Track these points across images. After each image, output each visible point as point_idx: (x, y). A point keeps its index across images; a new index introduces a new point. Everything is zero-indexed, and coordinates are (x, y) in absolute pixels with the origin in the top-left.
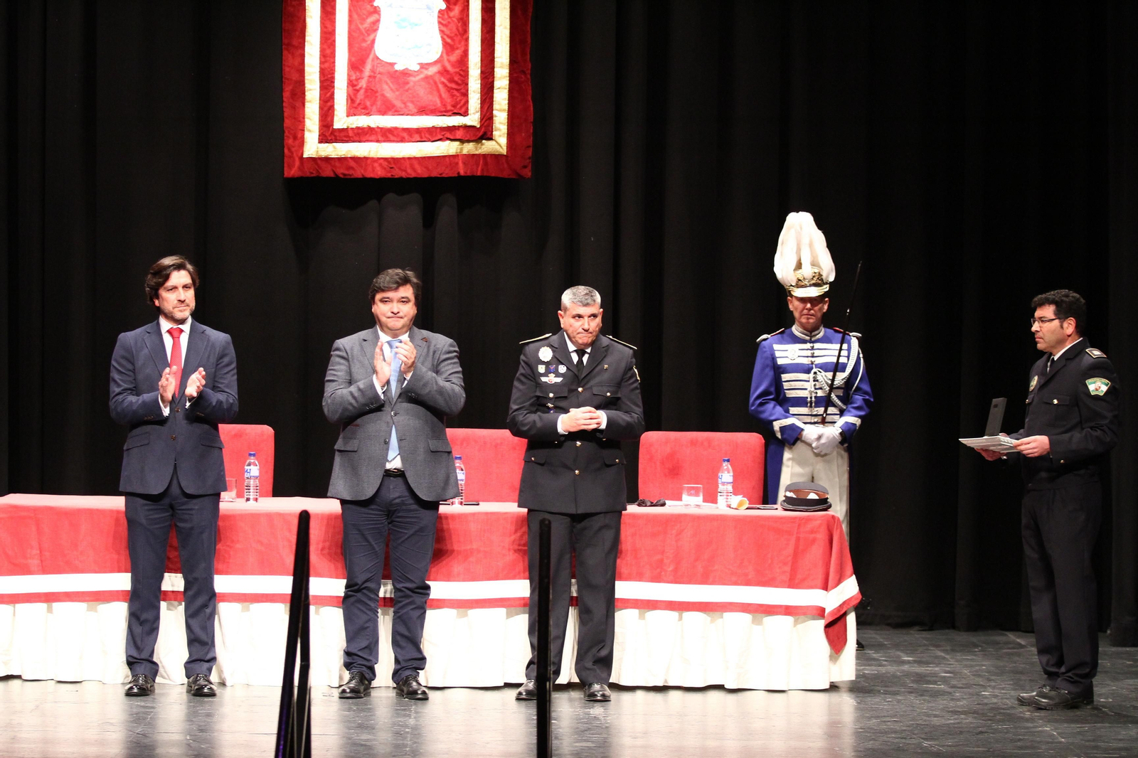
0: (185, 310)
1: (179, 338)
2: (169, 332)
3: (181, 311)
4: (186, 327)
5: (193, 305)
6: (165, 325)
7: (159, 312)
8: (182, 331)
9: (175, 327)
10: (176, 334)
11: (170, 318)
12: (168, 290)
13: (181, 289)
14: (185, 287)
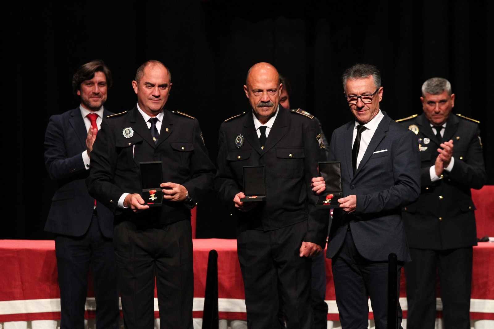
0: (97, 101)
1: (96, 121)
2: (88, 117)
3: (95, 101)
4: (100, 113)
5: (105, 97)
6: (85, 112)
7: (79, 101)
8: (97, 116)
9: (92, 113)
10: (93, 118)
11: (88, 106)
12: (87, 84)
13: (96, 85)
14: (100, 84)
